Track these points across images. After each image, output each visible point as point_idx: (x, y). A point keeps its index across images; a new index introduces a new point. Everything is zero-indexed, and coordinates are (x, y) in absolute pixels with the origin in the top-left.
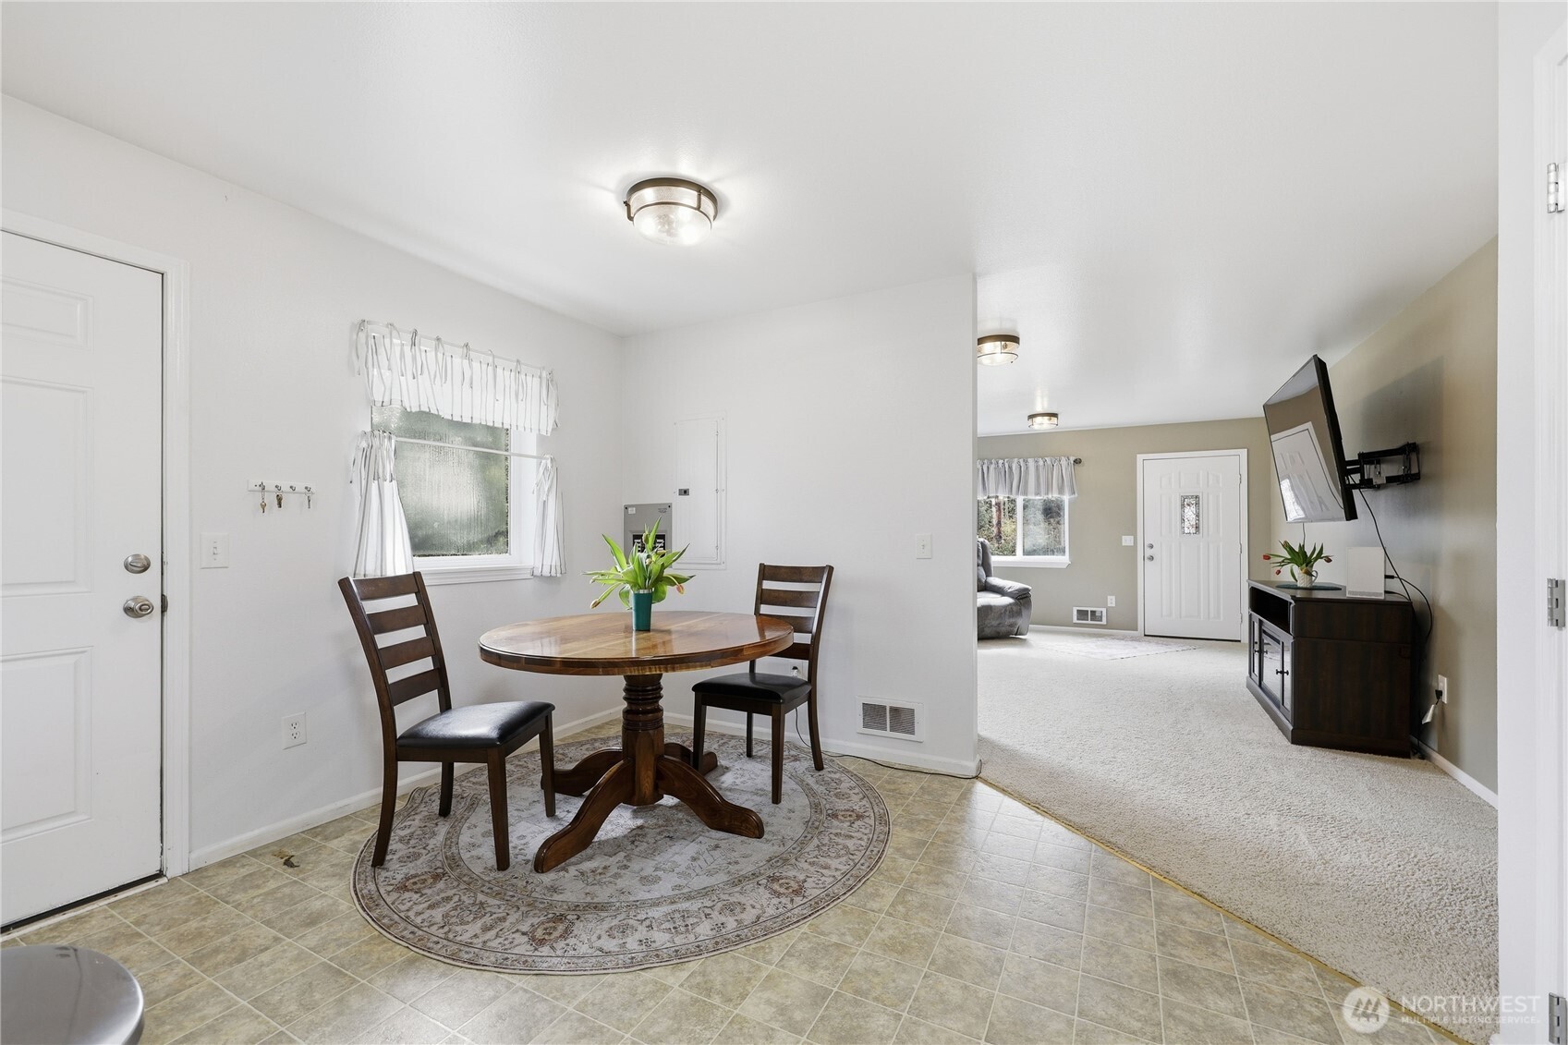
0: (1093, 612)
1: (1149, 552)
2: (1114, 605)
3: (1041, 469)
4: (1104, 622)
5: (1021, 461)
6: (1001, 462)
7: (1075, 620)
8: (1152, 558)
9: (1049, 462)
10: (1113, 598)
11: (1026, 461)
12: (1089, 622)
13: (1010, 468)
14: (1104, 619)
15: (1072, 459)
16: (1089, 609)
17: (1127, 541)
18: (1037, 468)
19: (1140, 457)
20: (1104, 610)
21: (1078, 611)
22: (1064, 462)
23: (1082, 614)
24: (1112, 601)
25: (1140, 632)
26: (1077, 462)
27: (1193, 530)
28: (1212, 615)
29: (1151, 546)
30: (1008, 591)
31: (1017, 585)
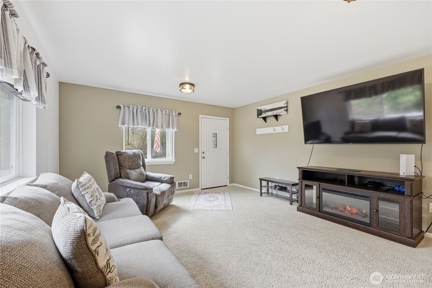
0: (184, 183)
1: (203, 155)
4: (188, 186)
5: (154, 109)
7: (178, 188)
8: (204, 158)
9: (167, 112)
10: (191, 175)
11: (157, 110)
12: (183, 187)
15: (177, 113)
16: (183, 182)
17: (196, 150)
19: (200, 116)
20: (188, 181)
21: (178, 183)
22: (174, 114)
23: (180, 184)
24: (191, 177)
25: (200, 189)
26: (180, 114)
27: (215, 146)
28: (220, 178)
29: (203, 153)
30: (165, 179)
31: (169, 176)
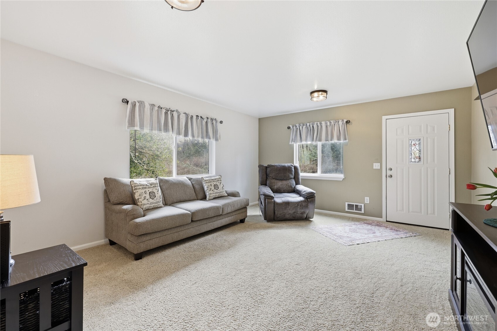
0: (357, 206)
1: (389, 173)
2: (368, 202)
3: (329, 127)
4: (363, 212)
5: (318, 123)
6: (308, 124)
7: (347, 210)
8: (391, 176)
9: (333, 123)
10: (368, 198)
11: (321, 124)
12: (354, 211)
13: (313, 127)
14: (363, 210)
15: (345, 121)
16: (355, 204)
17: (376, 166)
18: (327, 127)
19: (384, 118)
20: (363, 205)
21: (348, 204)
22: (340, 123)
23: (350, 206)
24: (367, 200)
25: (384, 219)
26: (348, 122)
27: (417, 160)
28: (429, 212)
29: (391, 169)
30: (303, 193)
31: (309, 190)
